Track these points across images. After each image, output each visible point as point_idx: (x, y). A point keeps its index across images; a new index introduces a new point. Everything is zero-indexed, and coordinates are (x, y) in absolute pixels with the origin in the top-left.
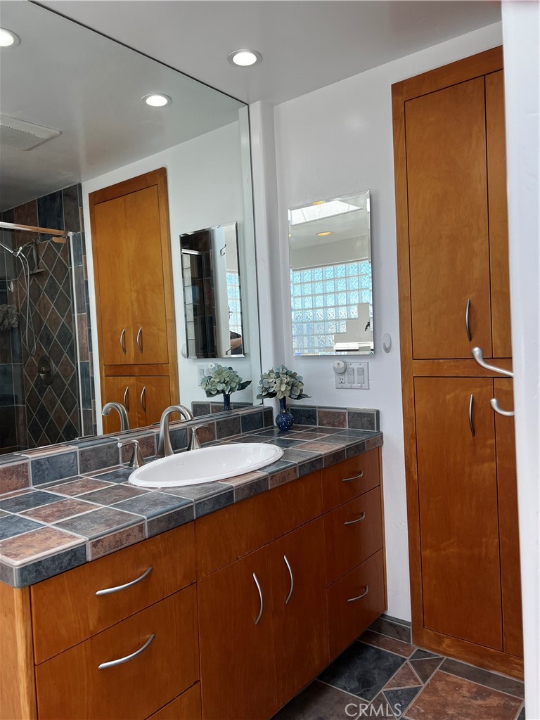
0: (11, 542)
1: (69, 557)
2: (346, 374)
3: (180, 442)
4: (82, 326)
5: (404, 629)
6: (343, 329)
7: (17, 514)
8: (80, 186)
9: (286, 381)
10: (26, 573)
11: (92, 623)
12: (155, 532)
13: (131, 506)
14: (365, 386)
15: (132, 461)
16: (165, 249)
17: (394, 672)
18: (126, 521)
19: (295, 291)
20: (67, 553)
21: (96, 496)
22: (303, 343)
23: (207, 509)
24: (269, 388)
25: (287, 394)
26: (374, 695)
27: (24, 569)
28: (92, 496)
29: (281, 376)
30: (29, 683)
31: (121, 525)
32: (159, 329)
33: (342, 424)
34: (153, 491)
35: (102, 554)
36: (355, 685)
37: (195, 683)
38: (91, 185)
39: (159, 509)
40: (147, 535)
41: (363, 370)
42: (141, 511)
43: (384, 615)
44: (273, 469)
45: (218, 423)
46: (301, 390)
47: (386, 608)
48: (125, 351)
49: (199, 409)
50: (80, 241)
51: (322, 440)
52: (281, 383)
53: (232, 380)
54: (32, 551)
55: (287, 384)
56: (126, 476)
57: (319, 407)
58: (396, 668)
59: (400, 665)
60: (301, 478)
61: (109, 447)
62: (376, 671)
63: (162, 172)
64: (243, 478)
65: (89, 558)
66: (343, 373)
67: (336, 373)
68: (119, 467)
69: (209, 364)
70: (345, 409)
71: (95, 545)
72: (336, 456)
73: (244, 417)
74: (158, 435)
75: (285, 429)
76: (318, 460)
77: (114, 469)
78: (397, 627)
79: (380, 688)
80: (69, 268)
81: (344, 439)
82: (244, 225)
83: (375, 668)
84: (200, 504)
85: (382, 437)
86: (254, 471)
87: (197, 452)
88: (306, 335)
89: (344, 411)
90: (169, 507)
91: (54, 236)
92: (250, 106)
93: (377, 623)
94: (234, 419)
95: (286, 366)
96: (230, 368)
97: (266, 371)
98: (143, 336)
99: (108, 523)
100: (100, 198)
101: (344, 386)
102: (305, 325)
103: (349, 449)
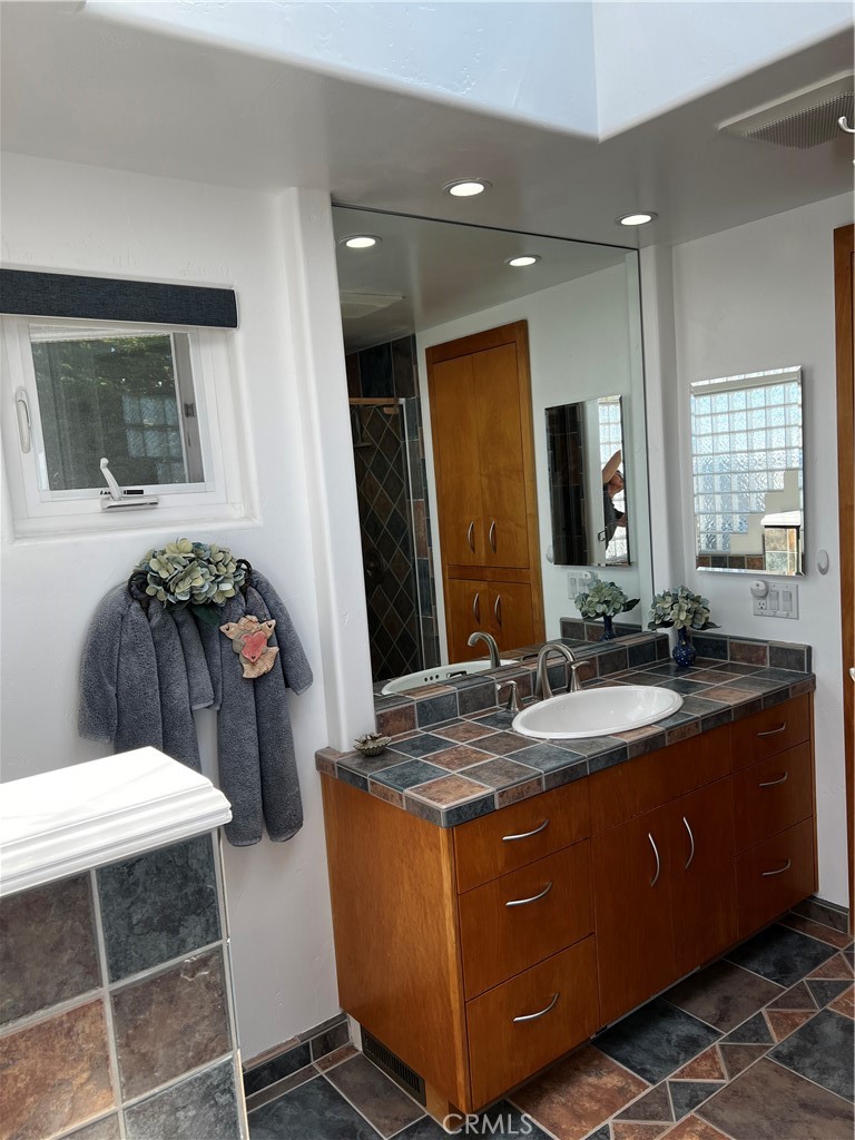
0: (430, 787)
1: (481, 805)
2: (768, 598)
3: (559, 682)
4: (419, 515)
5: (839, 916)
6: (779, 484)
7: (419, 759)
8: (414, 337)
9: (686, 607)
10: (450, 816)
11: (500, 864)
12: (552, 785)
13: (524, 757)
14: (793, 614)
15: (510, 701)
16: (525, 425)
17: (822, 962)
18: (525, 774)
19: (701, 426)
20: (480, 801)
21: (487, 743)
22: (714, 504)
23: (601, 765)
24: (664, 615)
25: (688, 624)
26: (793, 983)
27: (449, 812)
28: (482, 744)
29: (680, 600)
30: (454, 908)
31: (522, 778)
32: (517, 525)
33: (761, 660)
34: (542, 742)
35: (507, 804)
36: (771, 969)
37: (591, 934)
38: (428, 338)
39: (552, 764)
40: (544, 789)
41: (791, 595)
42: (537, 765)
43: (814, 898)
44: (671, 723)
45: (600, 657)
46: (707, 618)
47: (816, 888)
48: (473, 549)
49: (568, 627)
50: (415, 409)
51: (733, 684)
52: (680, 610)
53: (615, 600)
54: (451, 797)
55: (688, 611)
56: (508, 722)
57: (732, 638)
58: (825, 959)
59: (830, 955)
60: (704, 733)
61: (486, 687)
62: (799, 959)
63: (522, 326)
64: (636, 732)
65: (497, 807)
66: (764, 597)
67: (755, 596)
68: (496, 710)
69: (581, 573)
70: (766, 642)
71: (501, 795)
72: (749, 708)
73: (632, 649)
74: (535, 674)
75: (684, 665)
76: (727, 712)
77: (491, 711)
78: (831, 914)
79: (801, 976)
80: (401, 442)
81: (761, 684)
82: (630, 400)
83: (797, 955)
84: (593, 760)
85: (814, 681)
86: (649, 725)
87: (578, 694)
88: (719, 493)
89: (765, 644)
90: (563, 762)
91: (385, 406)
92: (641, 251)
93: (801, 905)
94: (620, 652)
95: (687, 586)
96: (612, 584)
97: (659, 592)
98: (497, 532)
99: (508, 774)
100: (439, 354)
101: (765, 612)
102: (717, 478)
103: (766, 697)
